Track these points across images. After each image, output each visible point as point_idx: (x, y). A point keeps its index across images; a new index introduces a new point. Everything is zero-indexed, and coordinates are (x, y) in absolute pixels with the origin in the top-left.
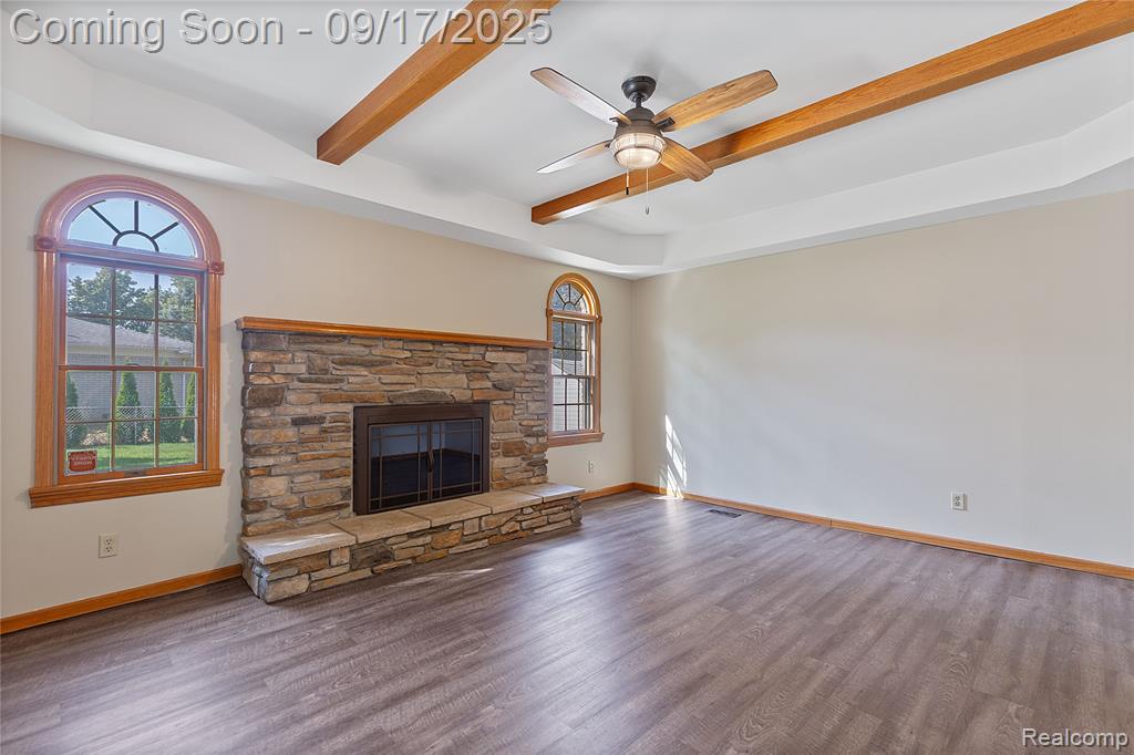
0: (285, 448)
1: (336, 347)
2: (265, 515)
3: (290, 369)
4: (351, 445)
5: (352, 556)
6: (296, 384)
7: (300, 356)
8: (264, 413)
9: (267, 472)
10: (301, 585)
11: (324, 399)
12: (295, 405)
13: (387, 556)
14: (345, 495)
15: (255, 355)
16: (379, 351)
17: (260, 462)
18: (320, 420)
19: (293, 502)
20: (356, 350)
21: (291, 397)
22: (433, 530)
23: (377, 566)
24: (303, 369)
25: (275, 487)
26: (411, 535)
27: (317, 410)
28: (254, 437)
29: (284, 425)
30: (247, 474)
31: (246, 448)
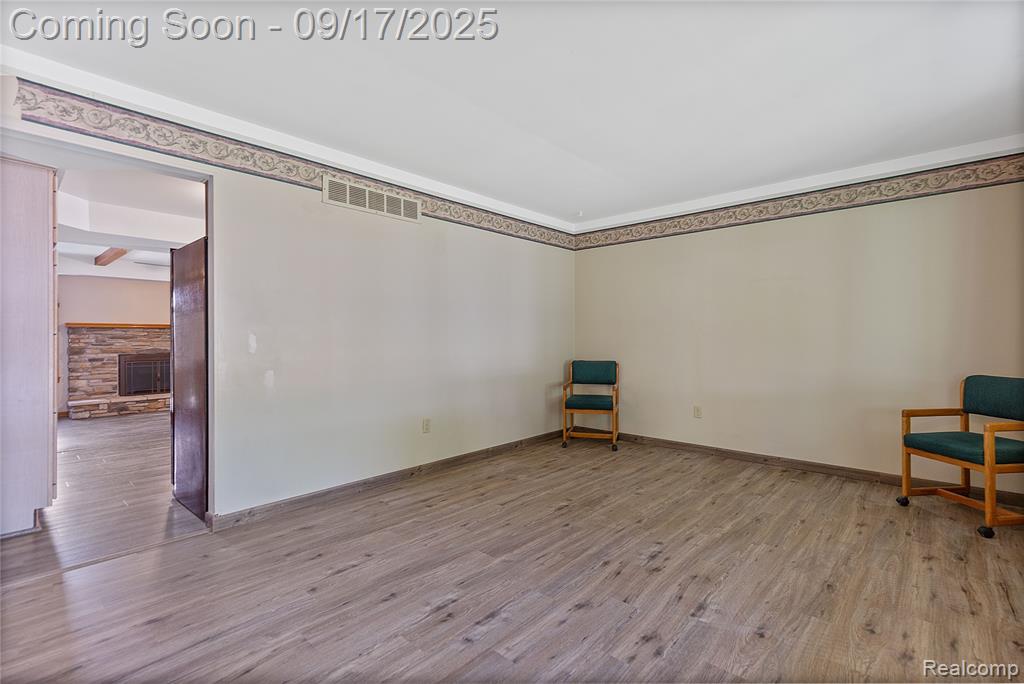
0: (86, 370)
1: (109, 332)
2: (77, 393)
3: (87, 341)
4: (117, 369)
5: (109, 407)
6: (90, 346)
7: (92, 336)
8: (76, 357)
9: (78, 378)
10: (87, 415)
11: (104, 352)
12: (90, 354)
13: (126, 409)
14: (115, 388)
15: (71, 336)
16: (130, 333)
17: (74, 374)
18: (102, 360)
19: (90, 389)
20: (118, 333)
21: (88, 351)
22: (148, 401)
23: (121, 411)
24: (93, 341)
25: (82, 384)
26: (137, 402)
27: (100, 356)
28: (72, 365)
29: (85, 361)
30: (69, 379)
31: (71, 370)
